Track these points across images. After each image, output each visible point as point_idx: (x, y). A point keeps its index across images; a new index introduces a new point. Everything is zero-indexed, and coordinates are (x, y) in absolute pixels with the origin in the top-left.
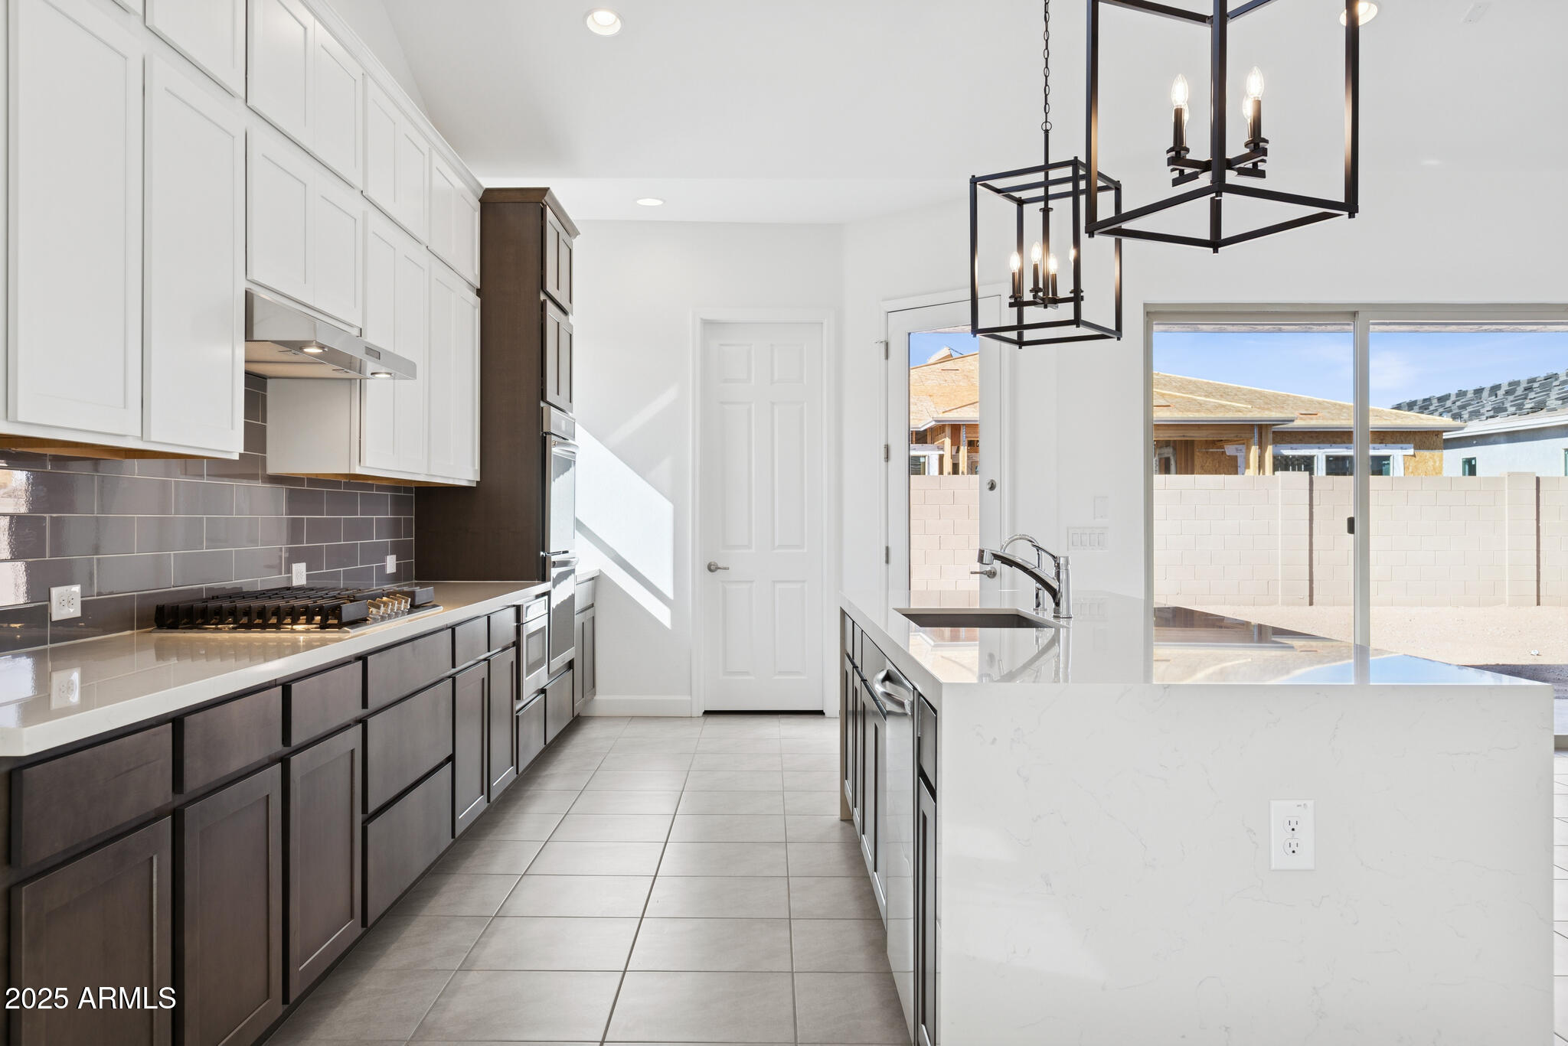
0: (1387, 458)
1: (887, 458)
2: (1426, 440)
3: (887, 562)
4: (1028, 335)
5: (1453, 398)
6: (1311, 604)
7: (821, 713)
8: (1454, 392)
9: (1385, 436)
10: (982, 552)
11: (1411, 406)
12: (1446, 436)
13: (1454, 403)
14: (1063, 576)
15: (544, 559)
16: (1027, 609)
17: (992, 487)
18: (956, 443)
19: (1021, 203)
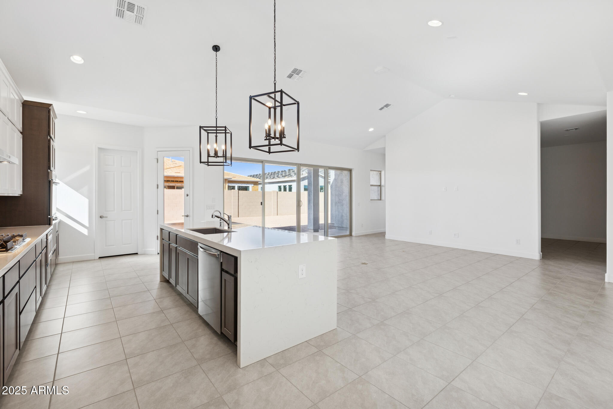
0: (249, 187)
1: (158, 188)
2: (255, 183)
3: (158, 214)
4: (209, 164)
5: (258, 175)
6: (238, 217)
7: (137, 254)
8: (258, 174)
9: (247, 182)
10: (212, 215)
11: (251, 176)
12: (259, 182)
13: (259, 176)
14: (230, 220)
15: (50, 218)
16: (218, 227)
17: (187, 195)
19: (208, 133)
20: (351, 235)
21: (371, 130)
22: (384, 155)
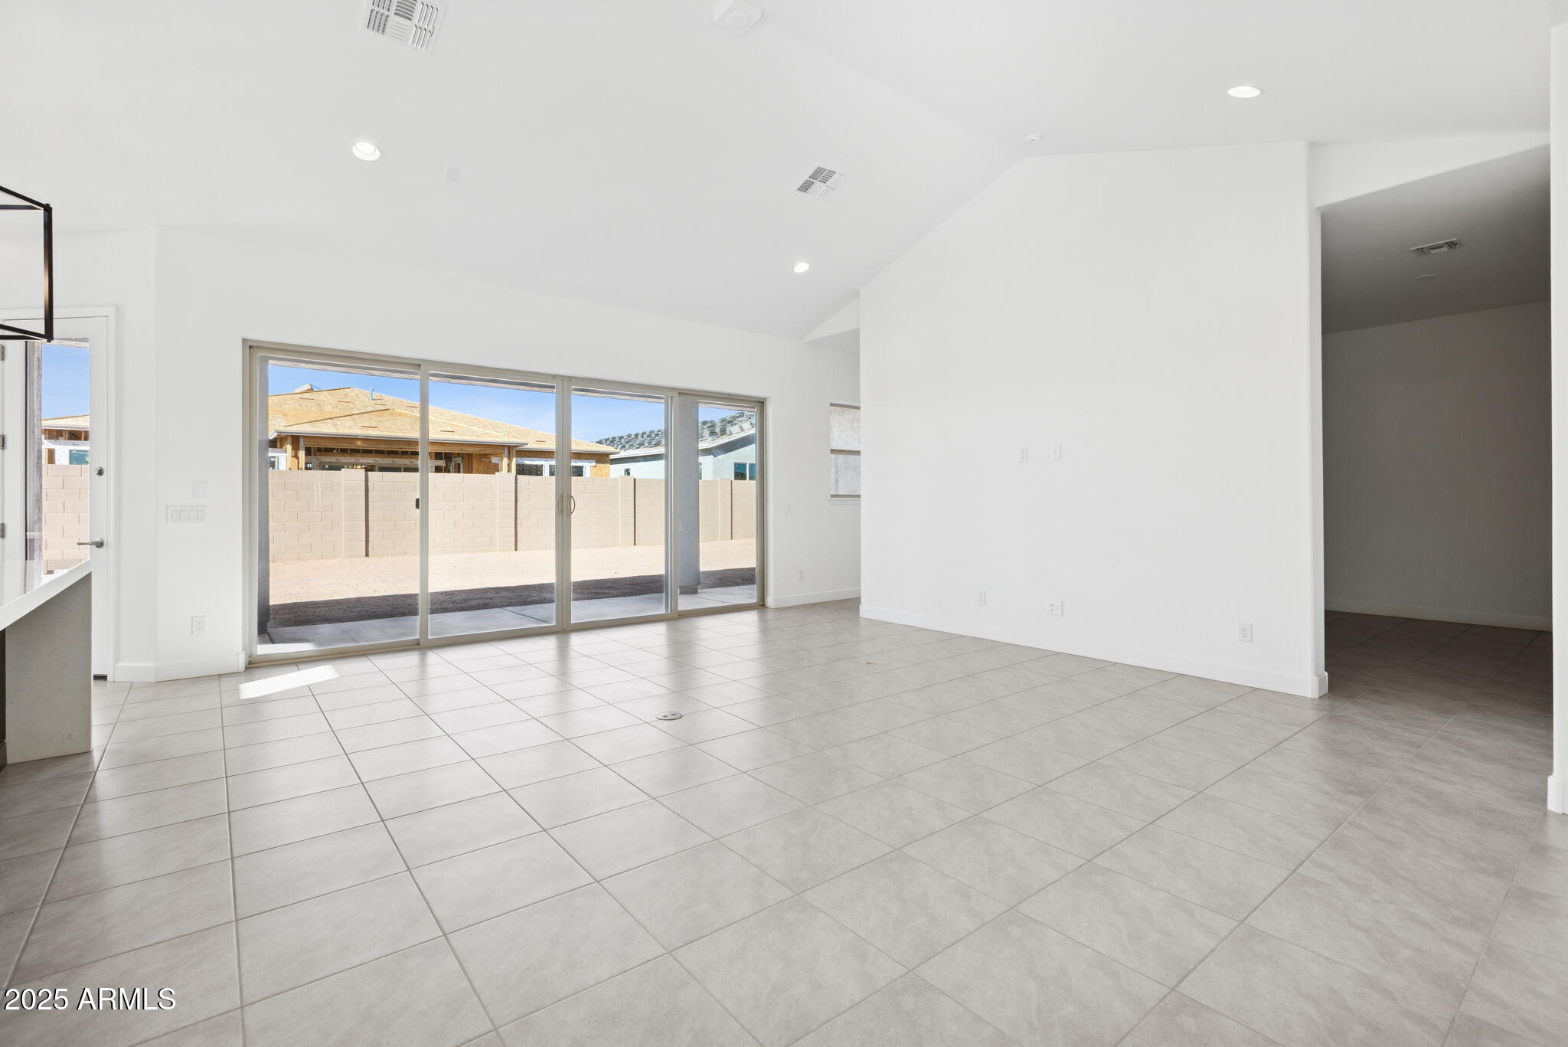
0: (582, 467)
2: (601, 458)
5: (625, 438)
8: (628, 435)
9: (580, 455)
12: (612, 457)
17: (100, 472)
18: (296, 448)
20: (764, 605)
21: (802, 267)
22: (855, 354)
